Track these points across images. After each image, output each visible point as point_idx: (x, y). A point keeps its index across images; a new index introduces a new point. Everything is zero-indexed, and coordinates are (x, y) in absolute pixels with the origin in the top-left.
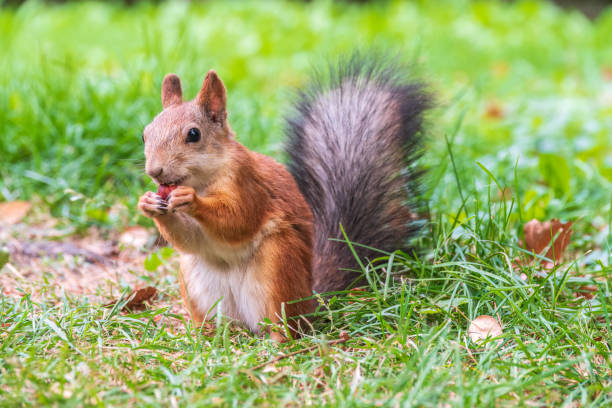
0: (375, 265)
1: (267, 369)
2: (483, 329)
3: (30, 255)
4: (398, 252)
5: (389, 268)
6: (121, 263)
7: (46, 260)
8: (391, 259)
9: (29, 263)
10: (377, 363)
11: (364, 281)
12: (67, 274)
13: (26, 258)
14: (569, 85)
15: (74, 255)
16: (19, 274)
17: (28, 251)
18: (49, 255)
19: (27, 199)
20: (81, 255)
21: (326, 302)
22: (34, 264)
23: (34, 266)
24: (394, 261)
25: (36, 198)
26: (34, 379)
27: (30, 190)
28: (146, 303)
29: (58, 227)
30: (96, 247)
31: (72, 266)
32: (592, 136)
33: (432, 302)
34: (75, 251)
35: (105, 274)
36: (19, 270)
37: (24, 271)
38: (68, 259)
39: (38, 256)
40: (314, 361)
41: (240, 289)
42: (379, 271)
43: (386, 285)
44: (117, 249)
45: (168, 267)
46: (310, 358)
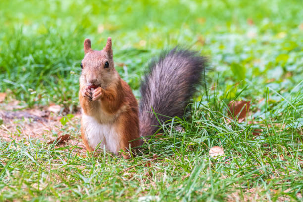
0: (166, 124)
1: (125, 174)
2: (216, 152)
3: (9, 118)
4: (176, 117)
5: (172, 125)
6: (49, 120)
7: (16, 120)
8: (173, 120)
9: (9, 122)
10: (172, 169)
11: (162, 131)
12: (27, 127)
13: (7, 119)
14: (233, 28)
15: (29, 118)
16: (6, 128)
17: (8, 116)
18: (18, 118)
19: (5, 91)
20: (32, 118)
21: (147, 141)
22: (11, 122)
23: (12, 123)
24: (174, 122)
25: (9, 90)
26: (26, 183)
27: (6, 87)
28: (65, 141)
29: (20, 105)
30: (38, 113)
31: (29, 123)
32: (247, 53)
33: (192, 139)
34: (29, 116)
35: (44, 127)
36: (5, 126)
37: (8, 126)
38: (26, 120)
39: (13, 118)
40: (144, 169)
41: (108, 136)
42: (168, 126)
43: (171, 132)
44: (47, 114)
45: (71, 123)
46: (142, 168)
